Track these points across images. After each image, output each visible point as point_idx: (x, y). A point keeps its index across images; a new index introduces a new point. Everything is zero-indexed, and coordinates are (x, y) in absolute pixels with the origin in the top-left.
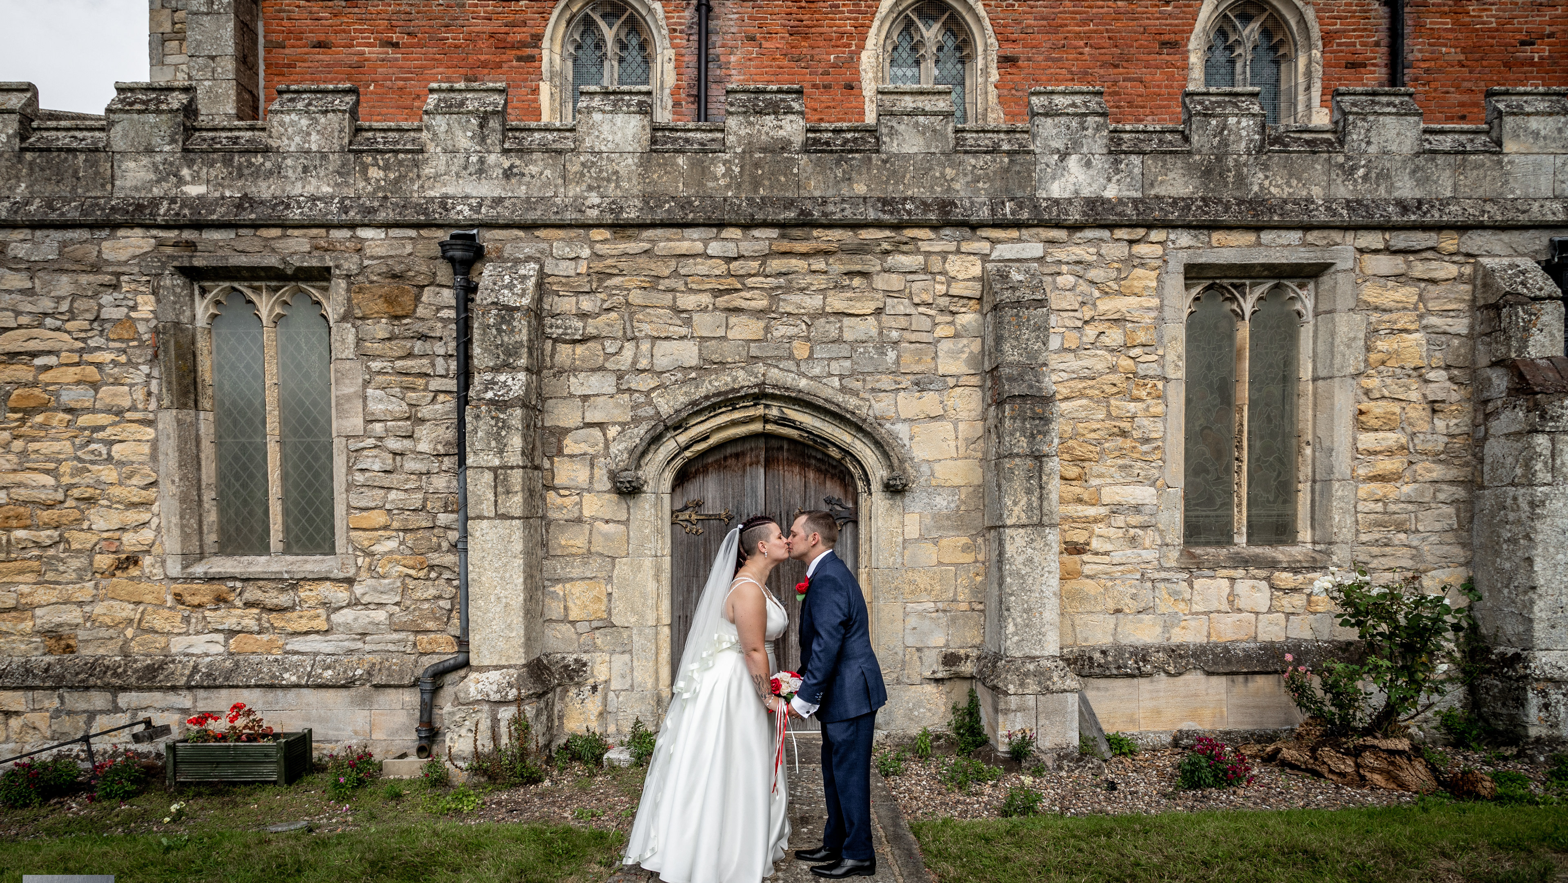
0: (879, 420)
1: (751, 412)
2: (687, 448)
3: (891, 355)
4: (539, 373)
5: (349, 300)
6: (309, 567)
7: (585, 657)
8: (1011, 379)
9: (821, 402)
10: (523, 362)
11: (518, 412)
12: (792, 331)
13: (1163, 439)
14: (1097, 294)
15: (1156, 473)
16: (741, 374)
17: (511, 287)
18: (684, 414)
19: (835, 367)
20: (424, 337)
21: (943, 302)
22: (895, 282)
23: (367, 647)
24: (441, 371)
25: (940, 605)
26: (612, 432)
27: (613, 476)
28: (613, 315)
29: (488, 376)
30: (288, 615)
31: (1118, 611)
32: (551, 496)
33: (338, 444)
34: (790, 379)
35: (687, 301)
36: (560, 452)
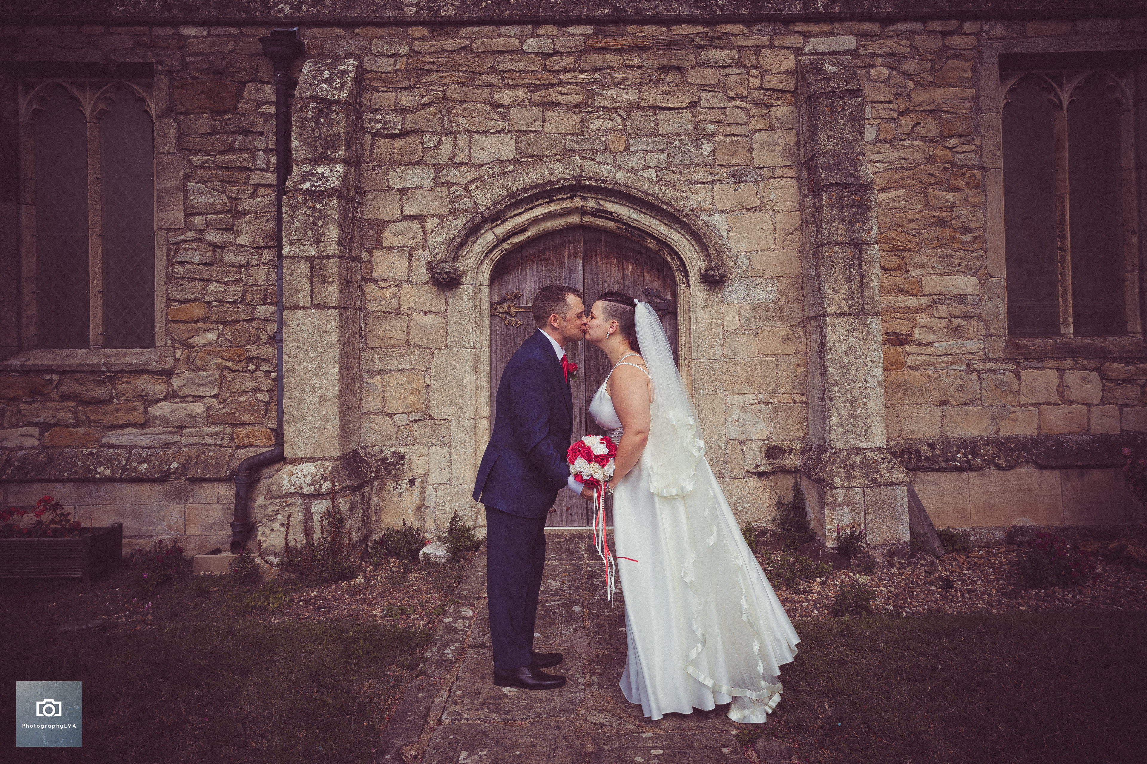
0: (697, 211)
1: (568, 204)
2: (505, 239)
3: (707, 148)
4: (358, 166)
5: (171, 95)
6: (127, 359)
7: (403, 450)
8: (827, 168)
9: (637, 194)
10: (340, 154)
11: (335, 202)
12: (607, 124)
13: (984, 228)
14: (911, 85)
15: (978, 263)
16: (558, 166)
17: (329, 81)
18: (502, 206)
19: (651, 160)
20: (245, 132)
21: (758, 95)
22: (709, 76)
23: (184, 441)
24: (261, 165)
25: (762, 397)
26: (431, 223)
27: (431, 268)
28: (431, 110)
29: (306, 168)
30: (105, 408)
31: (944, 403)
32: (371, 289)
33: (159, 236)
34: (606, 172)
35: (505, 96)
36: (379, 245)
